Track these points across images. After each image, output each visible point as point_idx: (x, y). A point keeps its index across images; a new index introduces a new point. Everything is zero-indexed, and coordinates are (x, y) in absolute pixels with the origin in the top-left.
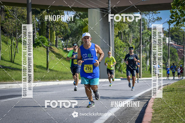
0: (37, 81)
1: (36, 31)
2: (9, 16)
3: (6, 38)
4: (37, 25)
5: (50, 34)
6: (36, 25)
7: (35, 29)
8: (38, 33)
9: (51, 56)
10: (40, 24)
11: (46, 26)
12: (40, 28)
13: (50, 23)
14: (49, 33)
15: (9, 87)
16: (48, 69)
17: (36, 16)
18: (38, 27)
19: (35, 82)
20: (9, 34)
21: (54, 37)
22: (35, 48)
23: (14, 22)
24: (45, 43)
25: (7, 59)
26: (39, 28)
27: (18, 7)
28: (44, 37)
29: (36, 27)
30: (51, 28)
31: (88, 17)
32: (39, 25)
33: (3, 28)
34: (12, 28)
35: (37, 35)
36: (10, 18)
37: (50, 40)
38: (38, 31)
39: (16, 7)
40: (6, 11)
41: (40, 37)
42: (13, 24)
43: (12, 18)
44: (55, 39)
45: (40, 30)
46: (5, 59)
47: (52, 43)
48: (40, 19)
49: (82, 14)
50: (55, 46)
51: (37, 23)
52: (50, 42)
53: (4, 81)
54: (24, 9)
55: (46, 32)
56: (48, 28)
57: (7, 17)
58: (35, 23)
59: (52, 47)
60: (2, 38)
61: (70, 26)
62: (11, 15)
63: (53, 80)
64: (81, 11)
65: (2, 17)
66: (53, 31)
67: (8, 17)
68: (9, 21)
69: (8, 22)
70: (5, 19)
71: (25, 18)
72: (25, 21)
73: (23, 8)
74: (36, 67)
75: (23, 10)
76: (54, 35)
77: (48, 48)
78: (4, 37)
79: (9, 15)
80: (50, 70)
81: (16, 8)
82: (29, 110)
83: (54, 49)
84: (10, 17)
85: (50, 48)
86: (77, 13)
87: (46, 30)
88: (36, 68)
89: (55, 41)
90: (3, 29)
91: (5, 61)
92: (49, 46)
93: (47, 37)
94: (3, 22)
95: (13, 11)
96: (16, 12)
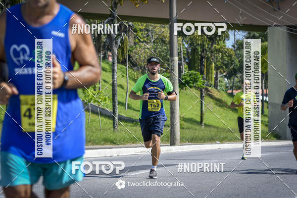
0: (185, 144)
1: (183, 62)
2: (141, 38)
3: (135, 73)
4: (186, 52)
5: (205, 67)
6: (183, 53)
7: (183, 60)
8: (186, 66)
9: (207, 102)
10: (190, 51)
11: (200, 55)
12: (190, 57)
13: (206, 50)
14: (204, 65)
15: (141, 152)
16: (203, 124)
17: (183, 39)
18: (186, 57)
19: (182, 145)
20: (141, 67)
21: (212, 73)
22: (182, 90)
23: (148, 48)
24: (199, 83)
25: (137, 107)
26: (188, 57)
27: (156, 25)
28: (197, 73)
29: (184, 57)
30: (208, 59)
31: (267, 41)
32: (188, 52)
33: (131, 57)
34: (145, 58)
35: (186, 69)
36: (142, 42)
37: (206, 76)
38: (187, 63)
39: (153, 24)
40: (136, 31)
41: (191, 72)
42: (148, 51)
43: (145, 42)
44: (214, 76)
45: (190, 60)
46: (135, 108)
47: (209, 82)
48: (190, 44)
49: (258, 35)
50: (214, 87)
51: (185, 50)
52: (206, 80)
53: (133, 143)
54: (165, 28)
55: (199, 64)
56: (202, 58)
57: (137, 41)
58: (182, 50)
59: (210, 88)
60: (130, 74)
61: (239, 54)
62: (144, 37)
63: (210, 141)
64: (256, 31)
65: (131, 40)
66: (211, 63)
67: (139, 40)
68: (140, 47)
69: (138, 49)
70: (135, 44)
71: (166, 42)
72: (165, 46)
74: (183, 120)
75: (163, 30)
76: (212, 69)
77: (203, 90)
78: (133, 73)
80: (205, 125)
81: (152, 26)
82: (172, 190)
83: (212, 91)
84: (142, 40)
85: (207, 89)
86: (249, 33)
87: (199, 61)
88: (184, 122)
89: (213, 79)
90: (131, 59)
91: (134, 111)
92: (205, 86)
93: (202, 73)
94: (131, 49)
95: (148, 30)
96: (152, 33)
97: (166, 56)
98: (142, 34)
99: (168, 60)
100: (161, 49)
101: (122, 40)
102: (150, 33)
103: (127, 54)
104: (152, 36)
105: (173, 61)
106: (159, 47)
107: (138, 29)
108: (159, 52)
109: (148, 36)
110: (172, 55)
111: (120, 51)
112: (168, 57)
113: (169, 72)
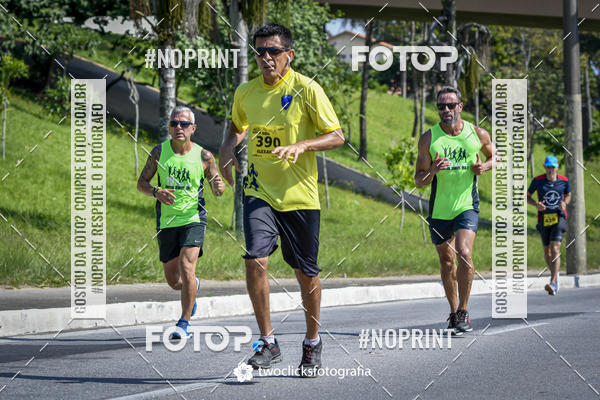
0: (596, 270)
1: (590, 106)
2: (503, 58)
4: (595, 86)
6: (590, 87)
7: (590, 101)
8: (596, 112)
17: (590, 59)
18: (597, 94)
19: (591, 274)
22: (589, 163)
27: (534, 30)
29: (591, 94)
33: (484, 96)
35: (595, 118)
36: (507, 65)
38: (597, 106)
39: (527, 29)
40: (494, 43)
43: (513, 65)
51: (594, 80)
54: (552, 35)
57: (496, 63)
58: (588, 81)
62: (511, 55)
65: (483, 62)
67: (500, 61)
68: (503, 75)
70: (492, 69)
71: (556, 66)
72: (554, 73)
73: (549, 31)
74: (593, 223)
75: (548, 39)
78: (488, 128)
79: (505, 54)
81: (526, 32)
84: (505, 61)
88: (593, 227)
90: (485, 100)
95: (517, 41)
96: (526, 46)
97: (555, 93)
98: (506, 49)
99: (560, 102)
100: (544, 78)
101: (466, 61)
102: (522, 48)
103: (477, 91)
104: (527, 52)
105: (571, 102)
106: (540, 74)
107: (497, 39)
108: (542, 84)
109: (518, 52)
110: (568, 91)
111: (464, 84)
112: (560, 95)
113: (562, 127)
